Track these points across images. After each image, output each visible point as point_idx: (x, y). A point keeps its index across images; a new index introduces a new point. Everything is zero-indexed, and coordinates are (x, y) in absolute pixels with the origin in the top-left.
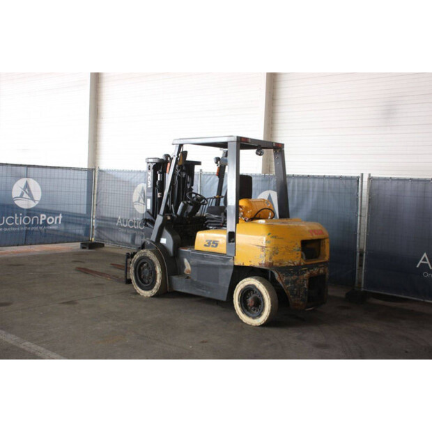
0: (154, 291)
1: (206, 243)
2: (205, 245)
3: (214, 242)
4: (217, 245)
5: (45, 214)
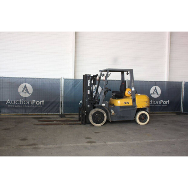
0: (103, 123)
1: (124, 103)
2: (124, 104)
3: (127, 103)
4: (129, 103)
5: (35, 100)
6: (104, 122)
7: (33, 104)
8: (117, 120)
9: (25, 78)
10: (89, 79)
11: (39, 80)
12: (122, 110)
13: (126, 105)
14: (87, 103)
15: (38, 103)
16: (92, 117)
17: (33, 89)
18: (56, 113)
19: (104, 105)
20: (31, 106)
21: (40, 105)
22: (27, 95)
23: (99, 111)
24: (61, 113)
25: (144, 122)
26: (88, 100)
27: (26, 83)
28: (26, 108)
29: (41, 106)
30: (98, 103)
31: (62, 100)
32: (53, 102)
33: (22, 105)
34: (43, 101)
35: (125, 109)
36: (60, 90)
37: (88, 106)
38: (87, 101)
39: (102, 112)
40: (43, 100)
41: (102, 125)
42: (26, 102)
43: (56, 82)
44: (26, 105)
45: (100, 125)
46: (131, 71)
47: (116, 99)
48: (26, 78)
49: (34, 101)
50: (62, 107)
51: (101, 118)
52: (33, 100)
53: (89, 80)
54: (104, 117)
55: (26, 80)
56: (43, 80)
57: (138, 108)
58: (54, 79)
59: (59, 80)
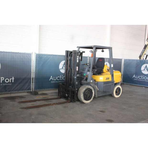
4: (109, 79)
5: (4, 77)
6: (92, 98)
8: (101, 95)
10: (77, 55)
11: (8, 54)
12: (105, 85)
13: (107, 80)
14: (75, 80)
15: (7, 80)
16: (83, 94)
17: (1, 65)
18: (27, 90)
19: (91, 81)
21: (9, 83)
23: (89, 87)
24: (32, 90)
25: (118, 95)
26: (77, 77)
29: (11, 84)
30: (86, 79)
31: (33, 75)
32: (24, 79)
34: (13, 79)
35: (107, 85)
36: (31, 66)
37: (77, 83)
38: (75, 78)
39: (91, 88)
40: (13, 77)
41: (91, 101)
43: (27, 57)
45: (89, 101)
46: (110, 49)
47: (96, 75)
50: (33, 83)
51: (89, 95)
52: (1, 78)
53: (78, 57)
54: (92, 93)
56: (13, 54)
57: (115, 82)
58: (25, 54)
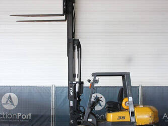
7: (18, 118)
9: (9, 86)
10: (71, 87)
11: (25, 88)
15: (24, 117)
17: (19, 100)
19: (90, 120)
20: (16, 121)
21: (26, 119)
22: (12, 107)
26: (71, 114)
27: (11, 92)
28: (10, 123)
31: (53, 113)
32: (42, 116)
33: (5, 119)
37: (72, 121)
42: (10, 116)
43: (46, 90)
44: (10, 119)
48: (11, 87)
49: (19, 114)
50: (53, 122)
55: (11, 89)
56: (30, 88)
57: (138, 125)
58: (43, 87)
59: (49, 88)
